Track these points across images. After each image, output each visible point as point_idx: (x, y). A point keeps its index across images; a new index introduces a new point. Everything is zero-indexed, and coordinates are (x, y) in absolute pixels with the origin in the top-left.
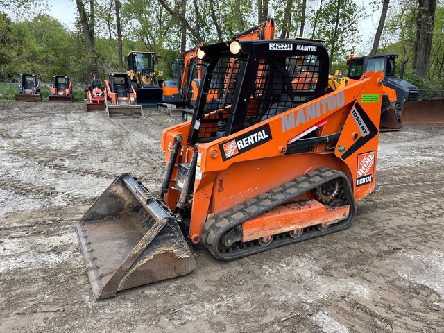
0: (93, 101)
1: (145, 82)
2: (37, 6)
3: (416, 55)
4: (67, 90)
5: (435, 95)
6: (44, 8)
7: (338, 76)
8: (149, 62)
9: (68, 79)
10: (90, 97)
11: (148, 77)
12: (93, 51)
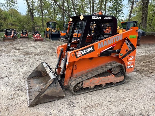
0: (36, 38)
1: (54, 31)
2: (14, 6)
3: (142, 21)
4: (26, 35)
5: (149, 34)
6: (16, 7)
7: (119, 28)
8: (54, 25)
9: (26, 31)
10: (36, 37)
11: (54, 30)
12: (33, 21)
